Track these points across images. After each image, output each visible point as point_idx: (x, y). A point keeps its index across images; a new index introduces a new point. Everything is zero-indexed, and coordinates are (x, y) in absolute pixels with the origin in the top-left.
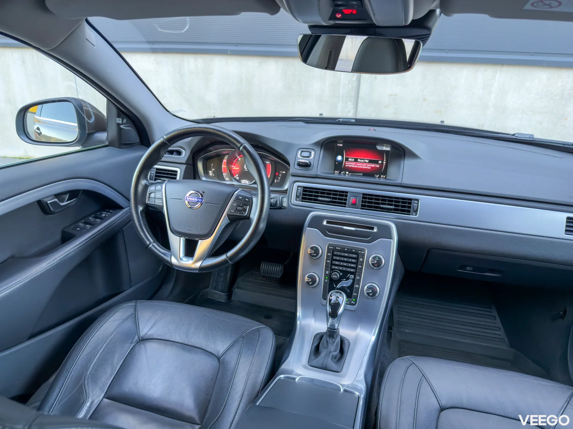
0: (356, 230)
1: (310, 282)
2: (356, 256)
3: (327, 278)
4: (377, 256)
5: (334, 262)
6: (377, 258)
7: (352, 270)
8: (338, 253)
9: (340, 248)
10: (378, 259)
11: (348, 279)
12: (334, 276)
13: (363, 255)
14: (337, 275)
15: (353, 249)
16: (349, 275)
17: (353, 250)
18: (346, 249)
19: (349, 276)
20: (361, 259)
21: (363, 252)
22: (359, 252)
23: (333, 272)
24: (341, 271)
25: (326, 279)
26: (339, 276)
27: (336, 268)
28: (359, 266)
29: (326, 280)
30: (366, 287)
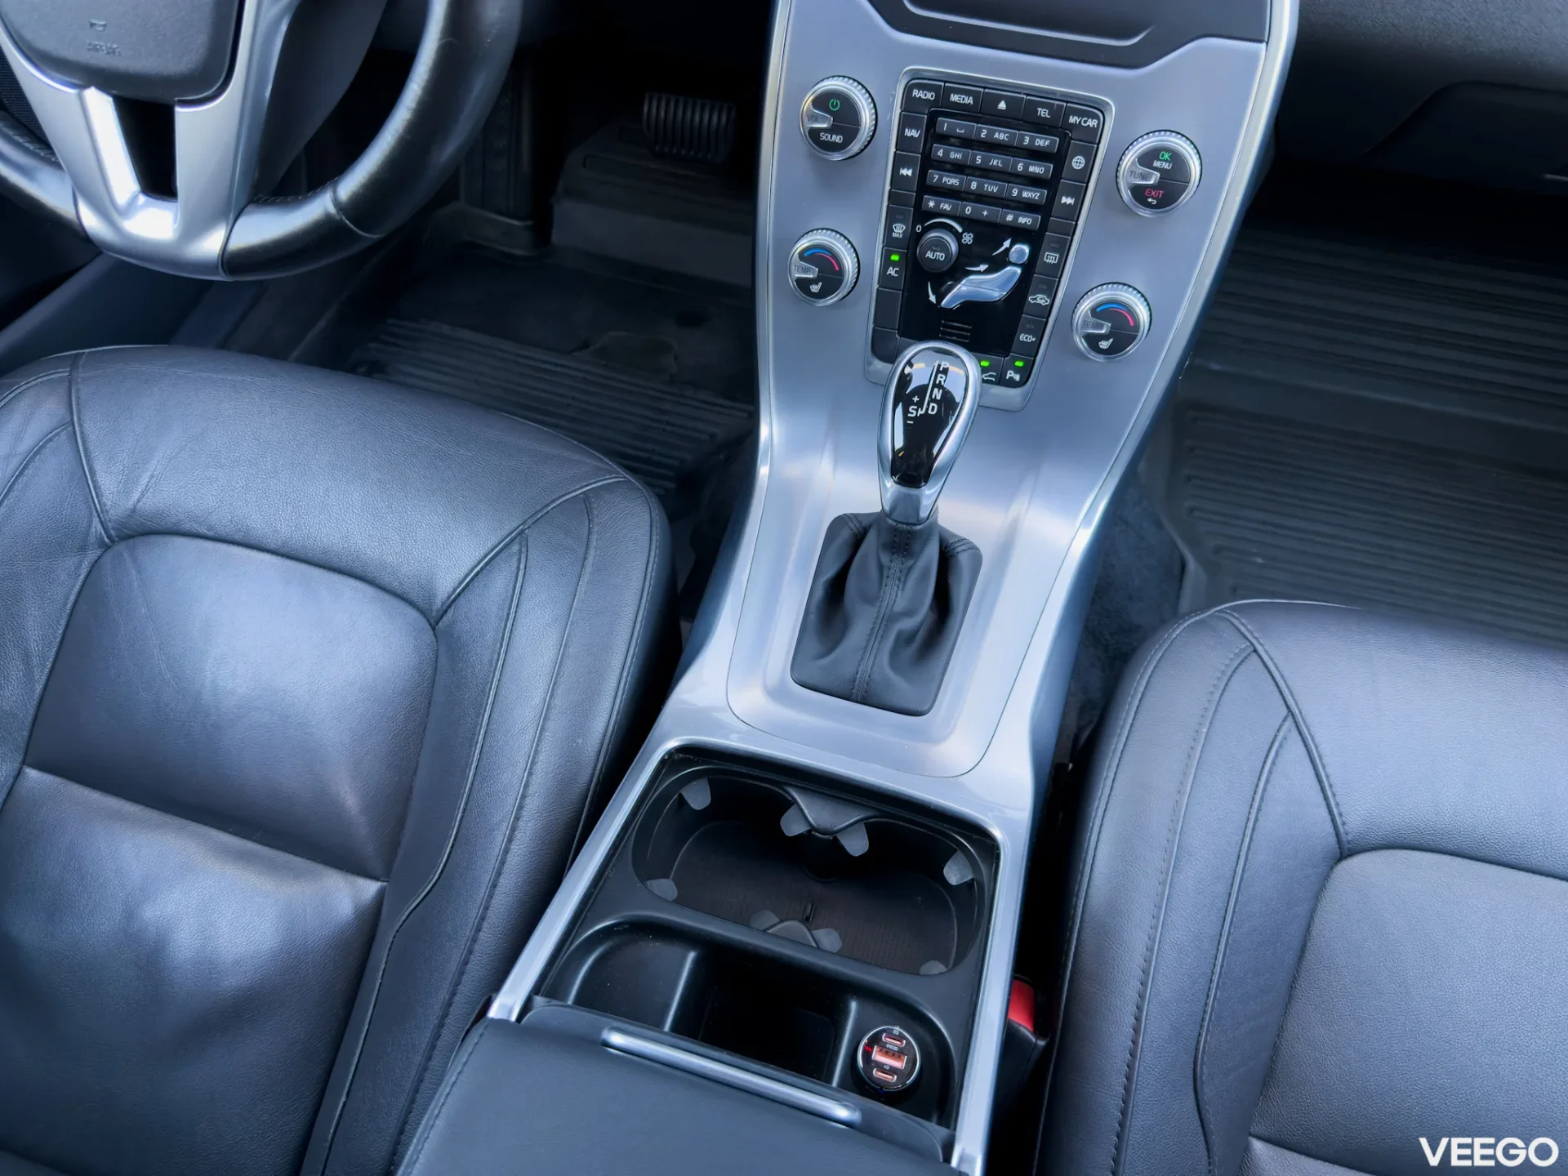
1: (814, 281)
2: (1053, 142)
3: (895, 258)
4: (1167, 150)
5: (935, 176)
6: (1167, 156)
7: (1025, 220)
8: (961, 128)
9: (970, 100)
10: (1166, 166)
11: (998, 263)
12: (929, 254)
13: (1091, 139)
14: (944, 247)
15: (1043, 105)
16: (1007, 244)
17: (1043, 112)
18: (1002, 105)
19: (1008, 250)
20: (1078, 162)
21: (1092, 123)
22: (1073, 120)
23: (926, 230)
24: (969, 223)
25: (894, 264)
26: (954, 247)
27: (946, 207)
28: (1064, 200)
29: (891, 271)
30: (1086, 306)
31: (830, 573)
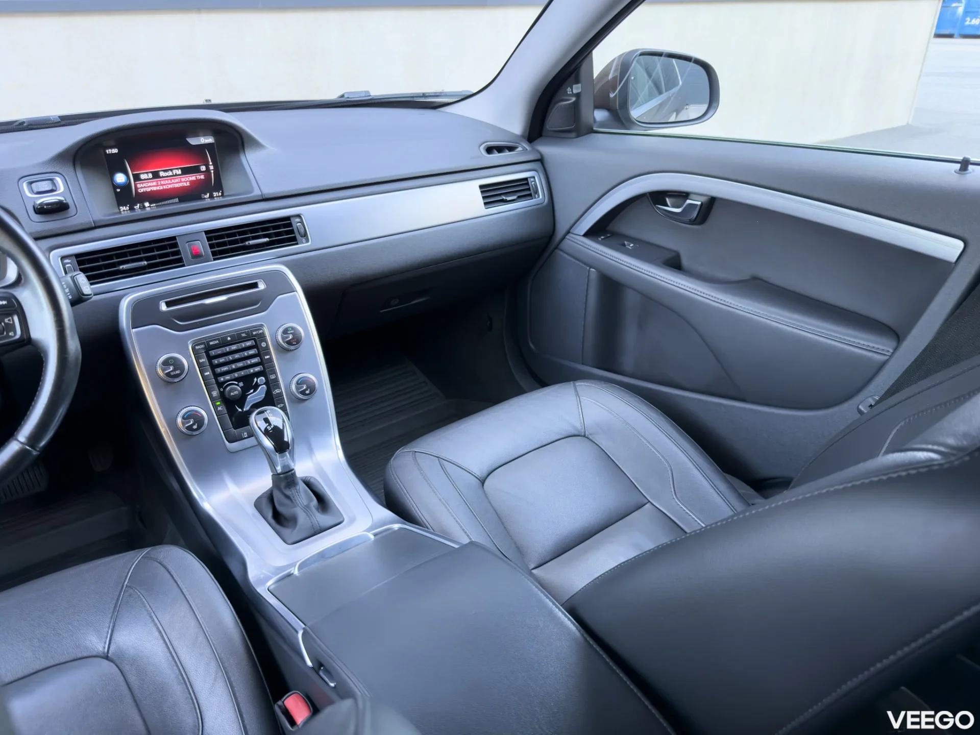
0: (229, 299)
1: (193, 424)
2: (252, 342)
3: (218, 403)
4: (290, 327)
5: (218, 370)
6: (290, 329)
7: (257, 369)
8: (219, 351)
9: (217, 342)
10: (292, 332)
11: (256, 386)
12: (232, 394)
13: (262, 337)
14: (235, 390)
15: (243, 333)
16: (255, 380)
17: (244, 335)
18: (229, 339)
19: (257, 382)
20: (263, 344)
21: (261, 331)
22: (254, 333)
23: (224, 389)
24: (238, 380)
25: (219, 406)
26: (239, 389)
27: (228, 377)
29: (219, 409)
30: (293, 386)
31: (270, 514)
